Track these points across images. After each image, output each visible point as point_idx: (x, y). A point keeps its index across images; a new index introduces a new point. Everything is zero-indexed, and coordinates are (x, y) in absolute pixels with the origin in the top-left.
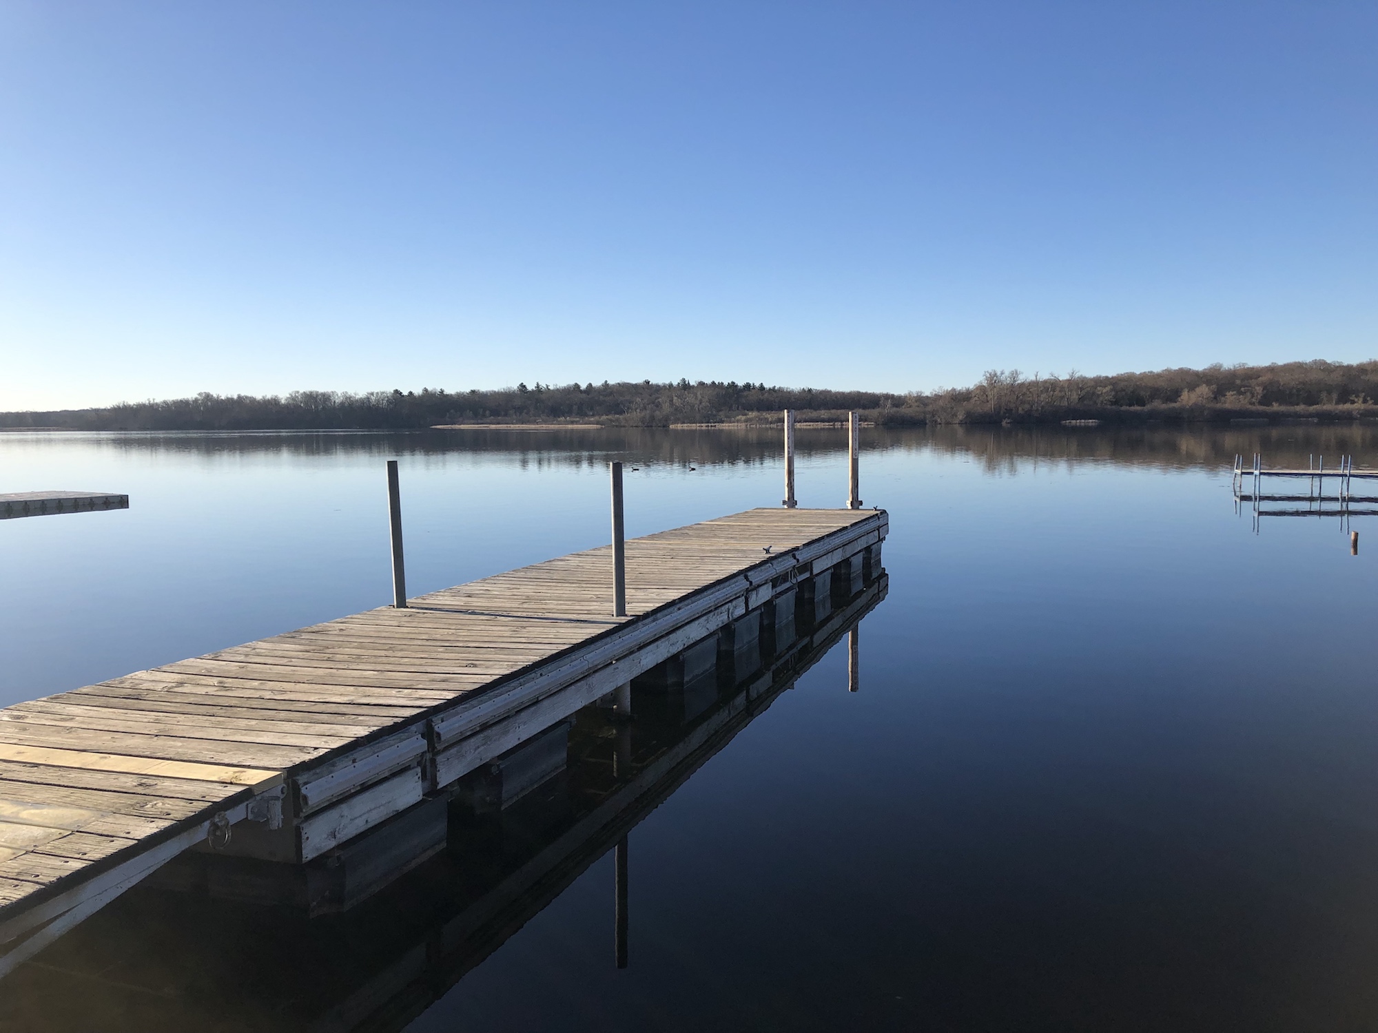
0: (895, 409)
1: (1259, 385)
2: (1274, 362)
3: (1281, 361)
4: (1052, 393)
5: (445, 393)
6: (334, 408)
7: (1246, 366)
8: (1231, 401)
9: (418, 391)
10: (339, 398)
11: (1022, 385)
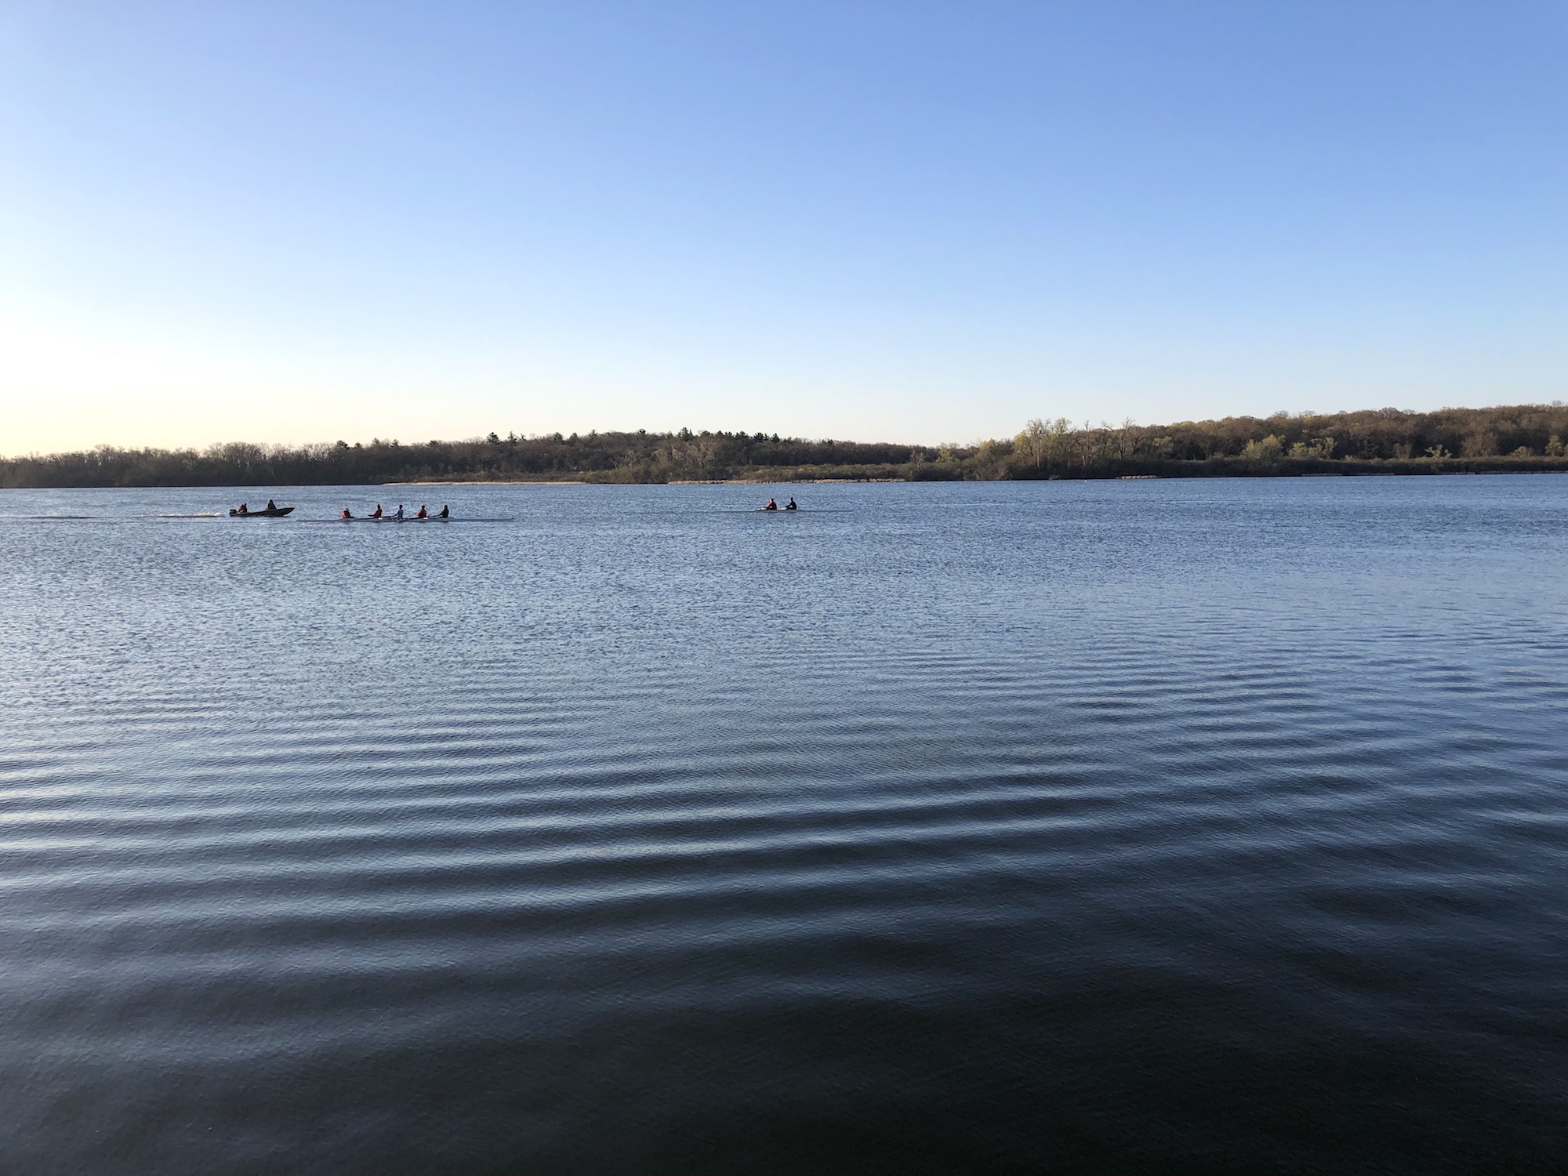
0: (927, 465)
1: (1329, 436)
2: (1343, 410)
3: (1350, 410)
4: (1104, 445)
5: (399, 444)
6: (264, 462)
7: (1313, 415)
8: (1298, 451)
9: (366, 442)
10: (271, 451)
11: (1070, 435)
